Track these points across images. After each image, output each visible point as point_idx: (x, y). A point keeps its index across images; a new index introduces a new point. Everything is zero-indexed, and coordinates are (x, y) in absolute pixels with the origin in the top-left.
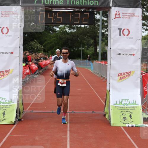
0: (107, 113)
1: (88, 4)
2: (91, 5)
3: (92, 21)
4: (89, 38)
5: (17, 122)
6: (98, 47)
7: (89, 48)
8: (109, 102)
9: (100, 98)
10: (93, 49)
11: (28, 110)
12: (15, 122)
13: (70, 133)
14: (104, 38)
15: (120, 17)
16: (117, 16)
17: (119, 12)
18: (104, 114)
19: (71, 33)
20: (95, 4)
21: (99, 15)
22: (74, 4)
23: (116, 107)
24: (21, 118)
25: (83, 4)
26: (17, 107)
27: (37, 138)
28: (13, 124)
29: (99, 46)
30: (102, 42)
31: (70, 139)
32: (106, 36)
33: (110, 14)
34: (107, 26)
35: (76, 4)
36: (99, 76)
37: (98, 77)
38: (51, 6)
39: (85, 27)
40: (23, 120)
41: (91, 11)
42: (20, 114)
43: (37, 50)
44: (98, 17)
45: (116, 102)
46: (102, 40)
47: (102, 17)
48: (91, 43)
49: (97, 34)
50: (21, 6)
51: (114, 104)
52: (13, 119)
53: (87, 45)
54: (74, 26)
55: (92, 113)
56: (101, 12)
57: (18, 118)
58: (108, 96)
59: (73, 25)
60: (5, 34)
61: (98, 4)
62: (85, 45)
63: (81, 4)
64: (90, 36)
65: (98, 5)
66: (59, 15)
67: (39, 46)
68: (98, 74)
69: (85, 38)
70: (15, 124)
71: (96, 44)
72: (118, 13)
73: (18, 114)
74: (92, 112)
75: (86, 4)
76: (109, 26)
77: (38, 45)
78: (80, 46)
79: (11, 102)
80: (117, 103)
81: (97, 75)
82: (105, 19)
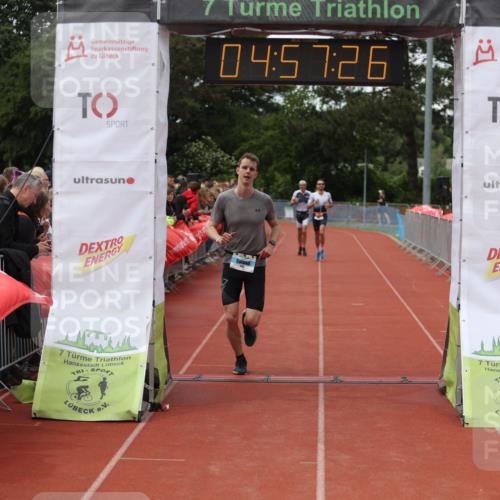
0: (450, 383)
1: (386, 16)
2: (394, 19)
3: (402, 74)
4: (391, 130)
5: (148, 415)
6: (419, 160)
7: (389, 165)
8: (459, 346)
9: (426, 331)
10: (405, 166)
11: (186, 373)
12: (141, 413)
13: (326, 450)
14: (441, 131)
15: (493, 59)
16: (482, 56)
17: (489, 41)
18: (441, 386)
19: (329, 112)
20: (409, 16)
21: (424, 51)
22: (339, 15)
23: (481, 361)
24: (160, 399)
25: (370, 15)
26: (148, 364)
27: (214, 469)
28: (134, 421)
29: (423, 157)
30: (434, 142)
31: (327, 471)
32: (447, 122)
33: (459, 49)
34: (451, 87)
35: (346, 14)
36: (424, 259)
37: (421, 260)
38: (261, 22)
39: (374, 93)
40: (168, 406)
41: (395, 39)
42: (157, 385)
43: (214, 170)
44: (419, 58)
45: (482, 345)
46: (434, 137)
47: (434, 59)
48: (398, 147)
49: (419, 117)
50: (158, 22)
51: (476, 353)
52: (136, 404)
53: (384, 153)
54: (339, 89)
55: (401, 383)
56: (429, 41)
57: (151, 400)
58: (453, 327)
59: (333, 86)
60: (104, 116)
61: (417, 16)
62: (376, 154)
63: (362, 15)
64: (392, 125)
65: (418, 20)
66: (289, 53)
67: (223, 157)
68: (421, 251)
69: (377, 129)
70: (139, 421)
71: (413, 151)
72: (485, 47)
73: (151, 387)
74: (399, 379)
75: (379, 16)
76: (457, 89)
77: (220, 154)
78: (360, 158)
79: (126, 347)
80: (486, 349)
81: (419, 256)
82: (442, 65)
